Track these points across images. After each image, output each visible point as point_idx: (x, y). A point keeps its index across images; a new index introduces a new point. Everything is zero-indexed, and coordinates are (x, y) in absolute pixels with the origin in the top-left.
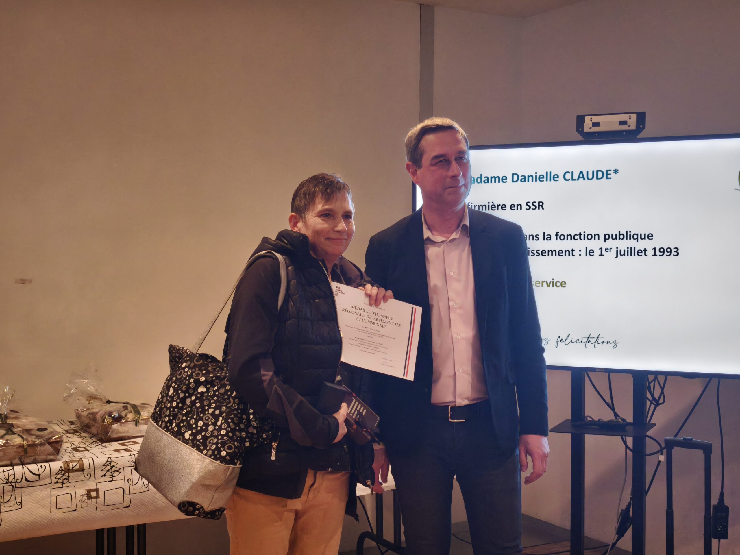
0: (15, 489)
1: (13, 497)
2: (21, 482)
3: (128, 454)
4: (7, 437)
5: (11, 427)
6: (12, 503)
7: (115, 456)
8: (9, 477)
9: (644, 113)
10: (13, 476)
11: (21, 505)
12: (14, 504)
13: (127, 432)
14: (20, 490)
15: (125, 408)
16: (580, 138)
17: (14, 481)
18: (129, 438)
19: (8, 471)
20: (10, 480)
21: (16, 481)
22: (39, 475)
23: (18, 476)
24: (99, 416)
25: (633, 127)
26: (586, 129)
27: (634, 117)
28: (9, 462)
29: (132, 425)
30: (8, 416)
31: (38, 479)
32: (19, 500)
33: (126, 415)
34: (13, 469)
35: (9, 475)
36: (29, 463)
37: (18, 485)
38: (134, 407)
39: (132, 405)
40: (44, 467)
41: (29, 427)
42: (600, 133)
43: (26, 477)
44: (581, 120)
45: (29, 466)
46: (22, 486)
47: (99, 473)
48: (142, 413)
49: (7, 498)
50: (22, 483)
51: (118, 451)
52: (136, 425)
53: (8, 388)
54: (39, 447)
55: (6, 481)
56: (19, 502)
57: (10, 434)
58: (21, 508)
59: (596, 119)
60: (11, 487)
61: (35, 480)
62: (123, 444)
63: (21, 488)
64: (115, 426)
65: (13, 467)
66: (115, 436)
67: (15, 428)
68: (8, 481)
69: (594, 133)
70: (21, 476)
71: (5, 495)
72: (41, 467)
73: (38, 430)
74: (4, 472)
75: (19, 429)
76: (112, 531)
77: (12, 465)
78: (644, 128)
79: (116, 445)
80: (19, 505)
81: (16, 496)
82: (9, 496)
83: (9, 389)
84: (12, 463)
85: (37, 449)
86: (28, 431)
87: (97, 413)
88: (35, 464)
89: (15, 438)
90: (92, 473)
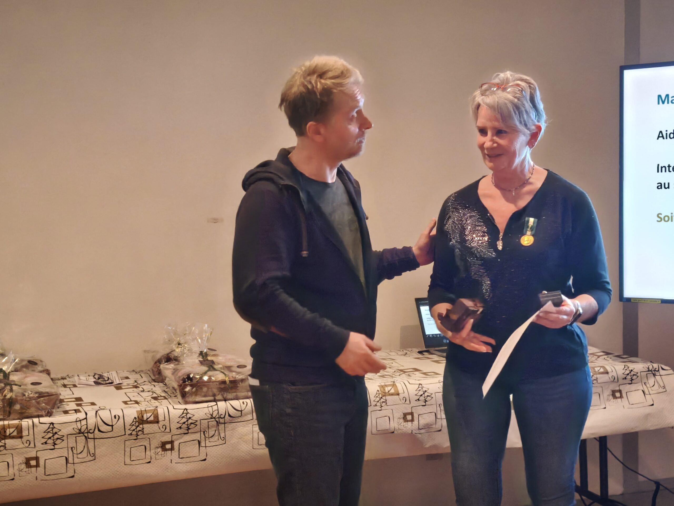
0: (219, 424)
1: (217, 432)
2: (224, 417)
4: (210, 373)
5: (213, 364)
6: (216, 438)
8: (213, 413)
10: (217, 411)
11: (225, 440)
12: (218, 440)
14: (223, 425)
17: (218, 417)
19: (212, 406)
20: (214, 416)
21: (219, 417)
22: (241, 411)
23: (222, 412)
28: (212, 398)
30: (208, 353)
31: (241, 415)
32: (222, 435)
34: (217, 404)
35: (214, 410)
36: (232, 400)
37: (222, 420)
40: (245, 403)
41: (229, 364)
43: (229, 412)
45: (233, 402)
46: (226, 422)
49: (212, 433)
50: (225, 419)
53: (206, 325)
54: (240, 383)
55: (210, 416)
56: (223, 438)
57: (211, 371)
58: (225, 443)
60: (216, 422)
61: (237, 416)
63: (225, 423)
65: (217, 403)
67: (217, 365)
68: (212, 416)
70: (225, 412)
71: (209, 430)
72: (243, 403)
73: (238, 367)
74: (208, 407)
75: (220, 366)
77: (215, 401)
80: (223, 440)
81: (220, 431)
82: (213, 431)
83: (208, 327)
84: (215, 399)
85: (238, 385)
86: (229, 368)
88: (237, 401)
89: (217, 374)
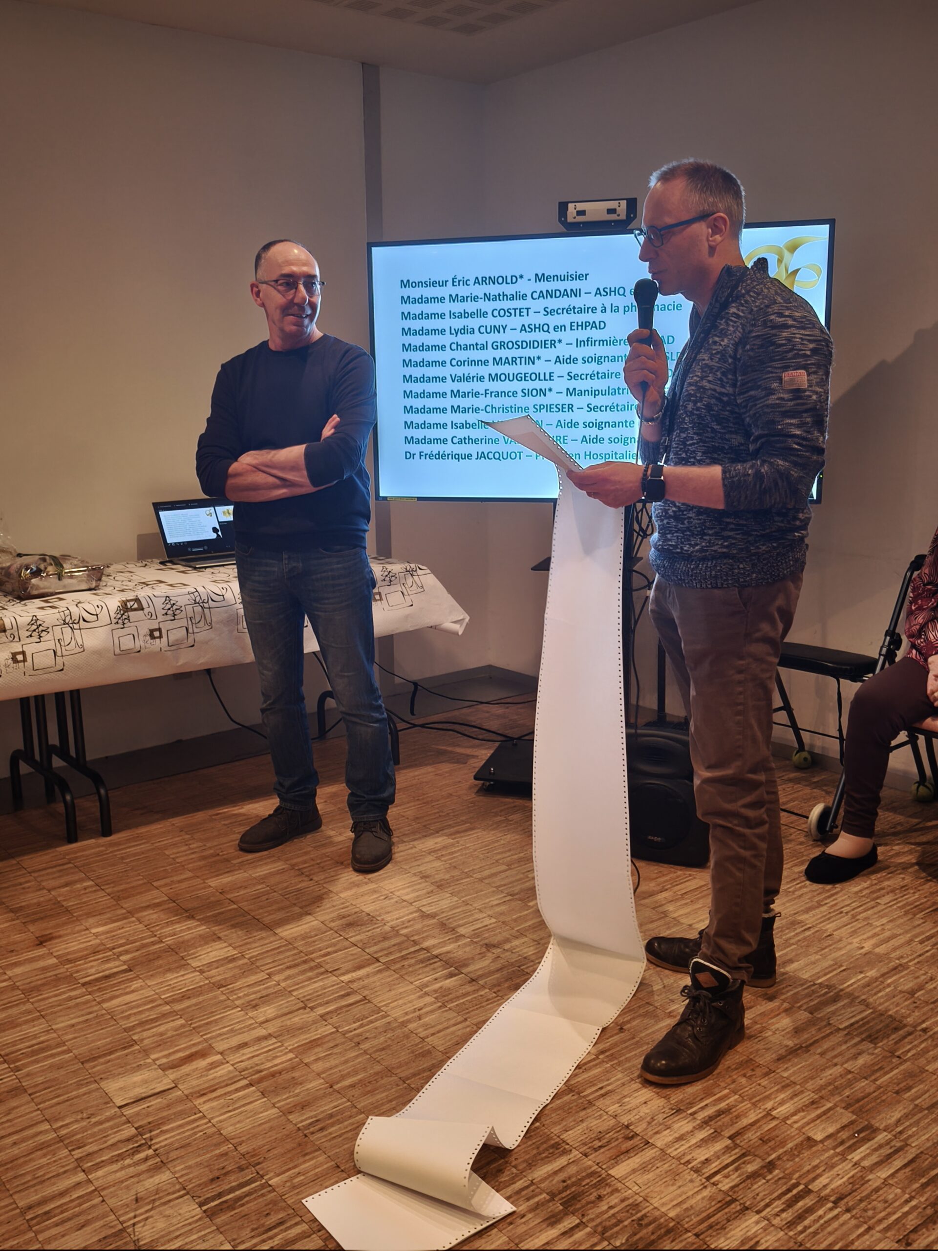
3: (56, 611)
7: (40, 614)
9: (635, 199)
13: (49, 588)
15: (44, 560)
16: (563, 230)
18: (52, 594)
24: (13, 571)
25: (623, 216)
26: (570, 219)
27: (624, 203)
29: (53, 579)
33: (46, 568)
38: (53, 558)
39: (51, 556)
42: (585, 223)
44: (563, 207)
47: (24, 634)
48: (65, 565)
51: (42, 608)
52: (59, 579)
59: (581, 206)
62: (47, 601)
64: (34, 581)
66: (35, 592)
69: (579, 223)
76: (40, 699)
78: (635, 217)
79: (38, 602)
87: (9, 567)
90: (16, 634)
